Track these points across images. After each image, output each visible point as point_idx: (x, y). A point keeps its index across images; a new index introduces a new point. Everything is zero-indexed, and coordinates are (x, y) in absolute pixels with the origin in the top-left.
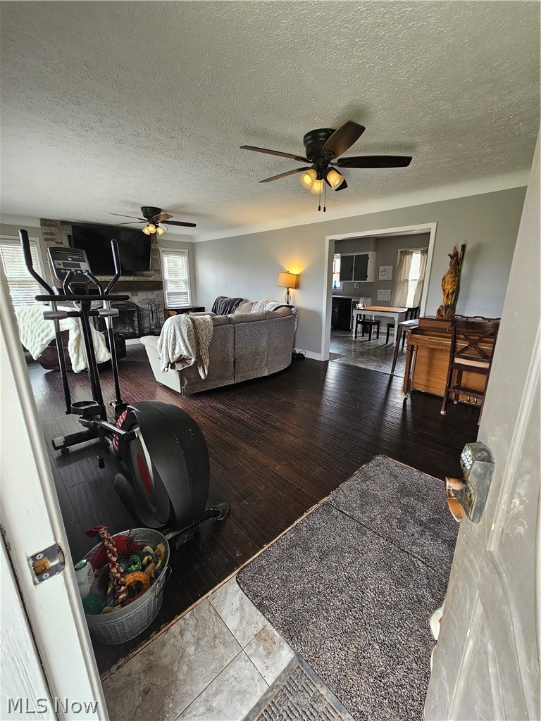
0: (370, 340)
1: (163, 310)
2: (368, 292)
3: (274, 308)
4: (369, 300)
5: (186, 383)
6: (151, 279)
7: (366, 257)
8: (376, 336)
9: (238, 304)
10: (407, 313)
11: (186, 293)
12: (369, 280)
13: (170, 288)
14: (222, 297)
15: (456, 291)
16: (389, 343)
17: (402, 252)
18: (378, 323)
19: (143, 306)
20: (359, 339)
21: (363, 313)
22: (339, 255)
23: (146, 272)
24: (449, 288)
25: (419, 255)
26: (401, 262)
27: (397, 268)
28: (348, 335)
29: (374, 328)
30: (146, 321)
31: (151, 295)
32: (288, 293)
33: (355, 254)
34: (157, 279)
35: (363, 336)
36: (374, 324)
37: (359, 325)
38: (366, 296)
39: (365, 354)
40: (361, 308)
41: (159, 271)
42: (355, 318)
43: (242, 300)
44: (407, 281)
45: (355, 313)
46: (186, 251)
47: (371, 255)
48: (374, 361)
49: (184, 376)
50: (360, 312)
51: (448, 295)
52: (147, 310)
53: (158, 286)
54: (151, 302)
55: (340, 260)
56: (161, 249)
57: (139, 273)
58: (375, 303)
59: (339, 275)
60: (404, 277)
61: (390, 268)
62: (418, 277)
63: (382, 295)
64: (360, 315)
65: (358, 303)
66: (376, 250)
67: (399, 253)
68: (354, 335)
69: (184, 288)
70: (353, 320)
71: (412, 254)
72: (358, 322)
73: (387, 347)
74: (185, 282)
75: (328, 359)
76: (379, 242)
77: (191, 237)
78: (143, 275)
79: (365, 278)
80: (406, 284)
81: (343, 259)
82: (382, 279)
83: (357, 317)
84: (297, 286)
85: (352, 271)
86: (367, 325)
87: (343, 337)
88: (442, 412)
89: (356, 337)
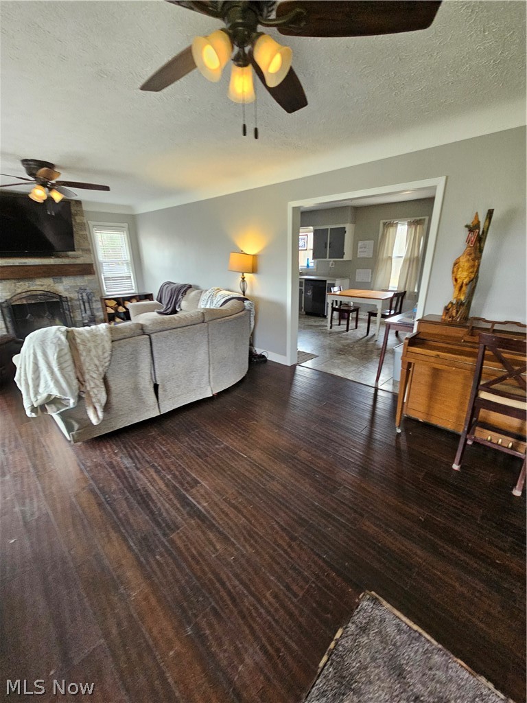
0: (347, 330)
1: (99, 299)
2: (346, 272)
3: (223, 300)
4: (347, 281)
5: (76, 426)
6: (78, 261)
7: (343, 231)
8: (354, 324)
9: (185, 291)
10: (392, 299)
11: (129, 277)
12: (347, 257)
13: (106, 272)
14: (169, 283)
15: (474, 281)
16: (370, 334)
17: (384, 224)
18: (357, 310)
19: (72, 296)
20: (336, 328)
21: (339, 299)
22: (311, 228)
23: (70, 253)
24: (464, 276)
25: (406, 227)
26: (384, 236)
27: (379, 243)
28: (323, 323)
29: (353, 315)
30: (77, 314)
31: (80, 281)
32: (243, 279)
33: (329, 227)
34: (88, 261)
35: (339, 325)
36: (353, 311)
37: (335, 312)
38: (342, 277)
39: (343, 351)
40: (337, 293)
41: (90, 250)
42: (330, 305)
43: (190, 287)
44: (391, 258)
45: (329, 299)
46: (126, 225)
47: (349, 228)
48: (353, 363)
49: (71, 418)
50: (336, 298)
51: (461, 287)
52: (76, 300)
53: (88, 269)
54: (81, 290)
55: (312, 234)
56: (91, 223)
57: (63, 254)
58: (354, 285)
59: (312, 252)
60: (387, 253)
61: (370, 243)
62: (403, 254)
63: (361, 275)
64: (336, 301)
65: (333, 285)
66: (354, 222)
67: (381, 225)
68: (329, 325)
69: (126, 270)
70: (328, 307)
71: (396, 227)
72: (334, 309)
73: (368, 341)
74: (127, 263)
75: (295, 363)
76: (359, 212)
77: (129, 207)
78: (68, 257)
79: (341, 255)
80: (389, 261)
81: (316, 233)
82: (361, 256)
83: (332, 304)
84: (254, 270)
85: (326, 247)
86: (344, 312)
87: (316, 326)
88: (456, 467)
89: (331, 328)
